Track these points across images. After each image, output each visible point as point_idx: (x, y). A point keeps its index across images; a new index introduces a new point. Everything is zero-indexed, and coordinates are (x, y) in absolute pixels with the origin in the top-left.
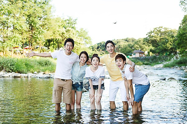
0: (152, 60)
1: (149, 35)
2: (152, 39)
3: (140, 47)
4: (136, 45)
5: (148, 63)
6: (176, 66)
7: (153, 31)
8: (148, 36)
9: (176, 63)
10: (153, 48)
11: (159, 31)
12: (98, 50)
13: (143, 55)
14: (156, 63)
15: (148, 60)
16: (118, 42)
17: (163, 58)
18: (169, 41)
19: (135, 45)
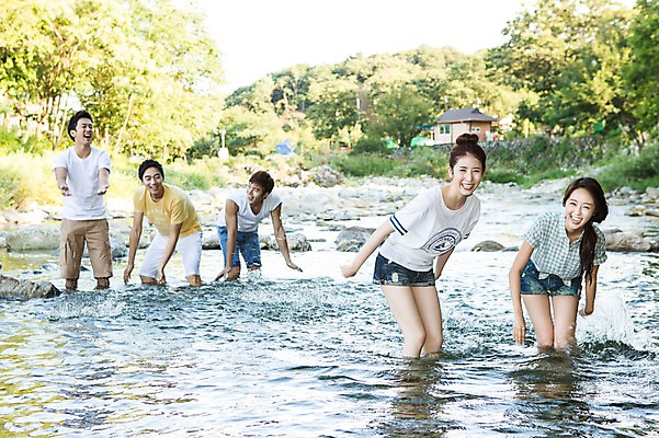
0: (530, 158)
1: (517, 32)
2: (527, 52)
3: (479, 92)
4: (458, 85)
5: (508, 171)
6: (623, 190)
7: (532, 15)
8: (508, 38)
9: (626, 174)
10: (534, 99)
11: (566, 15)
12: (278, 105)
13: (488, 133)
14: (546, 173)
15: (511, 158)
16: (374, 68)
17: (583, 147)
18: (604, 64)
19: (454, 83)
